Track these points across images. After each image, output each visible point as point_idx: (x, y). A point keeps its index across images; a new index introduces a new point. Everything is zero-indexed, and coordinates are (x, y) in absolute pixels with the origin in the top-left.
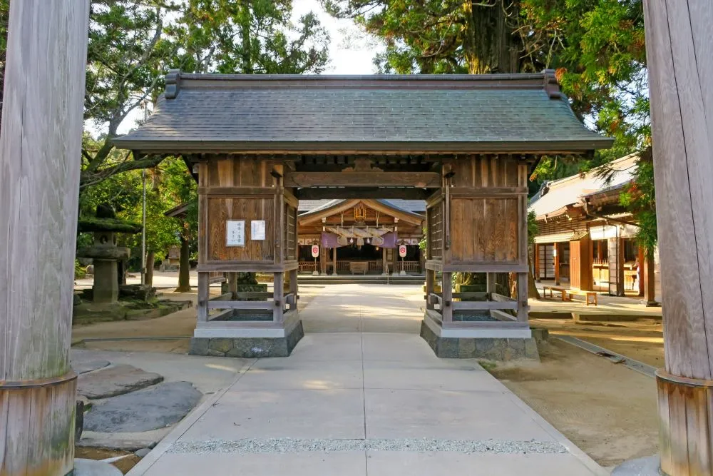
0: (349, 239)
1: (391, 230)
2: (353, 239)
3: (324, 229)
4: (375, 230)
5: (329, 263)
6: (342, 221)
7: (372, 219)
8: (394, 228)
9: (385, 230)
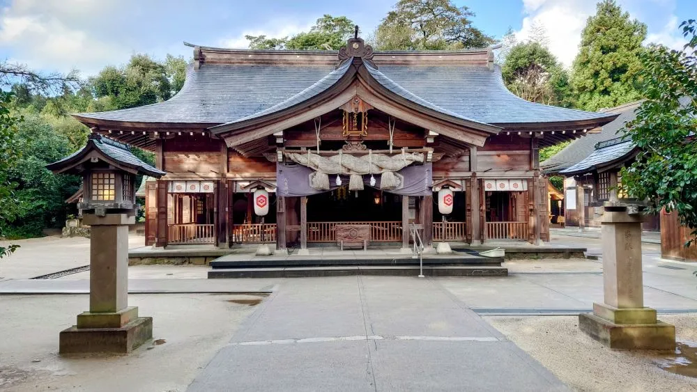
0: (332, 177)
1: (420, 158)
2: (342, 176)
3: (280, 157)
4: (385, 157)
5: (294, 228)
6: (319, 140)
7: (379, 136)
8: (426, 154)
9: (404, 158)
